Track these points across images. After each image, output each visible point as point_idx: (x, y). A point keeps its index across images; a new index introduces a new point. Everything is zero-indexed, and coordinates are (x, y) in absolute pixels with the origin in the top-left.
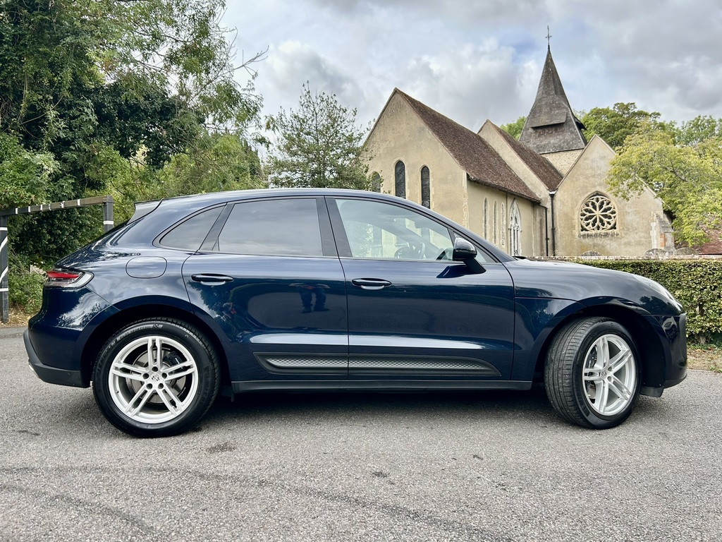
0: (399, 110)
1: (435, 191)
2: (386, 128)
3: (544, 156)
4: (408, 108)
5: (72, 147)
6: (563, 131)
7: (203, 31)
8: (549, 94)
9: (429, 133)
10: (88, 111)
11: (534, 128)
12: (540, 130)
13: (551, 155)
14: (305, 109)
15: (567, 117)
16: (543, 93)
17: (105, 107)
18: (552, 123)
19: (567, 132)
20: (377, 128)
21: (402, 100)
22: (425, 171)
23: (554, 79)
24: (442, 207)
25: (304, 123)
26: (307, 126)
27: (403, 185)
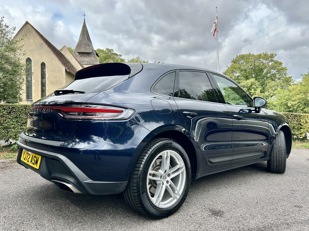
0: (29, 32)
1: (49, 75)
3: (83, 65)
4: (34, 32)
6: (91, 56)
8: (84, 39)
9: (46, 47)
11: (79, 53)
12: (81, 54)
13: (86, 65)
15: (92, 50)
16: (82, 38)
18: (86, 52)
19: (92, 57)
22: (43, 65)
23: (87, 34)
24: (52, 83)
27: (30, 70)
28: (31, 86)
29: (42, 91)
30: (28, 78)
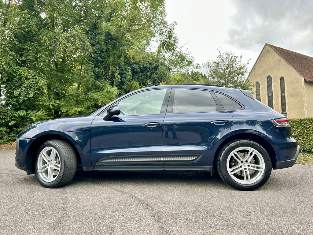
0: (268, 53)
1: (288, 88)
2: (262, 61)
4: (272, 51)
5: (125, 84)
7: (170, 35)
9: (283, 62)
10: (129, 71)
14: (219, 59)
17: (135, 69)
20: (257, 62)
21: (269, 48)
22: (282, 79)
24: (291, 95)
25: (218, 64)
26: (220, 66)
27: (271, 86)
28: (272, 100)
29: (282, 104)
30: (269, 94)
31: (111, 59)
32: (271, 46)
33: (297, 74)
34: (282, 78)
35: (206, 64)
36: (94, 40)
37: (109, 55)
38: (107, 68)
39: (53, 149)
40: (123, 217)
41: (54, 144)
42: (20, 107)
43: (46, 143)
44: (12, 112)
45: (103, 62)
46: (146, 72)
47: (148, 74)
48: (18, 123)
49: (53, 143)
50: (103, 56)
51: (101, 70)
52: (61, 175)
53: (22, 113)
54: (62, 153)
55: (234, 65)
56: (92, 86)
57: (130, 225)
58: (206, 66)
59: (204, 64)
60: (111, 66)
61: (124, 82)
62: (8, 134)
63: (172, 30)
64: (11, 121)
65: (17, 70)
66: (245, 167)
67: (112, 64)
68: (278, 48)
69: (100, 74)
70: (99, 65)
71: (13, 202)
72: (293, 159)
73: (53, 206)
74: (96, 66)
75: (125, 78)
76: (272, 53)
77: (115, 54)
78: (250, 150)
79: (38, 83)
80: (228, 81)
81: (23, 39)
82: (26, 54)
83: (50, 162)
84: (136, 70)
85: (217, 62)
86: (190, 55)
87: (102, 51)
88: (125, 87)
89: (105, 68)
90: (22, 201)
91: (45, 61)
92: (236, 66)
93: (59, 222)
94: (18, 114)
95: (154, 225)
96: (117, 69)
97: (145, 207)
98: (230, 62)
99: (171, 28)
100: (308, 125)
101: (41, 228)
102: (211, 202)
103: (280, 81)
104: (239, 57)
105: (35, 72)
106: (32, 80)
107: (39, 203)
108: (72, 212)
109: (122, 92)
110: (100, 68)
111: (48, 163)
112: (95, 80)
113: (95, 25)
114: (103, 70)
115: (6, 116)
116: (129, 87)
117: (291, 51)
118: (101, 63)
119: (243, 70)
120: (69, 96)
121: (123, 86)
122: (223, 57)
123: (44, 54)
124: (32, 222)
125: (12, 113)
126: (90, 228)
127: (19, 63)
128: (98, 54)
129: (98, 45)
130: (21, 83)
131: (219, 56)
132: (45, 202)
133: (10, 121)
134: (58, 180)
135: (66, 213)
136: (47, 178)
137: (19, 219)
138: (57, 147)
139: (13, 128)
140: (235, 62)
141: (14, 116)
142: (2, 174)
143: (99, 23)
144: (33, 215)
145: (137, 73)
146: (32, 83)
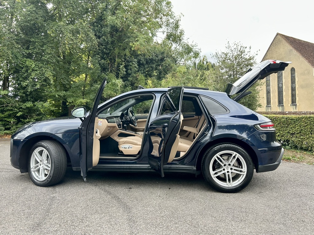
0: (279, 42)
1: (298, 79)
2: (273, 52)
4: (284, 41)
5: (130, 76)
7: (177, 26)
9: (295, 52)
10: (135, 63)
14: (228, 49)
17: (141, 60)
20: (268, 52)
21: (281, 38)
24: (302, 87)
25: (226, 55)
26: (228, 56)
27: (281, 77)
29: (292, 96)
30: (280, 85)
31: (117, 51)
32: (283, 35)
33: (308, 65)
34: (293, 69)
35: (214, 55)
36: (100, 32)
37: (115, 47)
38: (113, 60)
39: (44, 149)
40: (100, 220)
41: (45, 145)
42: (27, 98)
43: (38, 144)
44: (19, 103)
45: (109, 53)
46: (152, 64)
47: (154, 66)
48: (25, 114)
49: (44, 143)
50: (109, 48)
51: (107, 61)
52: (52, 175)
53: (29, 104)
54: (52, 154)
55: (243, 55)
56: (98, 78)
57: (104, 229)
58: (214, 57)
59: (212, 55)
60: (117, 58)
61: (130, 74)
62: (16, 125)
63: (179, 22)
64: (19, 112)
65: (24, 62)
66: (228, 170)
67: (118, 56)
68: (290, 37)
69: (106, 66)
70: (104, 57)
71: (3, 201)
72: (276, 163)
73: (39, 207)
74: (102, 58)
75: (131, 70)
76: (283, 43)
77: (120, 46)
78: (233, 153)
79: (44, 74)
80: (236, 72)
81: (30, 32)
82: (32, 47)
83: (42, 162)
84: (141, 62)
85: (225, 53)
86: (196, 47)
87: (107, 43)
88: (131, 79)
89: (111, 59)
90: (12, 201)
91: (51, 53)
92: (245, 57)
93: (39, 225)
94: (25, 105)
95: (126, 230)
96: (122, 61)
97: (124, 209)
98: (239, 53)
99: (177, 19)
100: (306, 123)
101: (21, 230)
102: (189, 205)
103: (291, 72)
104: (248, 48)
105: (41, 63)
106: (39, 71)
107: (27, 202)
108: (54, 214)
109: (127, 84)
110: (106, 59)
111: (40, 163)
112: (101, 71)
113: (101, 17)
114: (109, 62)
115: (13, 107)
116: (135, 79)
117: (304, 41)
118: (107, 55)
119: (252, 61)
120: (75, 87)
121: (129, 78)
122: (232, 47)
123: (49, 47)
124: (15, 223)
125: (19, 105)
126: (66, 232)
127: (25, 55)
128: (104, 46)
129: (104, 37)
130: (28, 75)
131: (228, 47)
132: (32, 202)
133: (17, 113)
134: (48, 179)
135: (48, 215)
136: (39, 177)
137: (4, 219)
138: (48, 148)
139: (21, 119)
140: (244, 52)
141: (21, 108)
142: (2, 169)
143: (105, 15)
144: (18, 216)
145: (143, 64)
146: (38, 75)
